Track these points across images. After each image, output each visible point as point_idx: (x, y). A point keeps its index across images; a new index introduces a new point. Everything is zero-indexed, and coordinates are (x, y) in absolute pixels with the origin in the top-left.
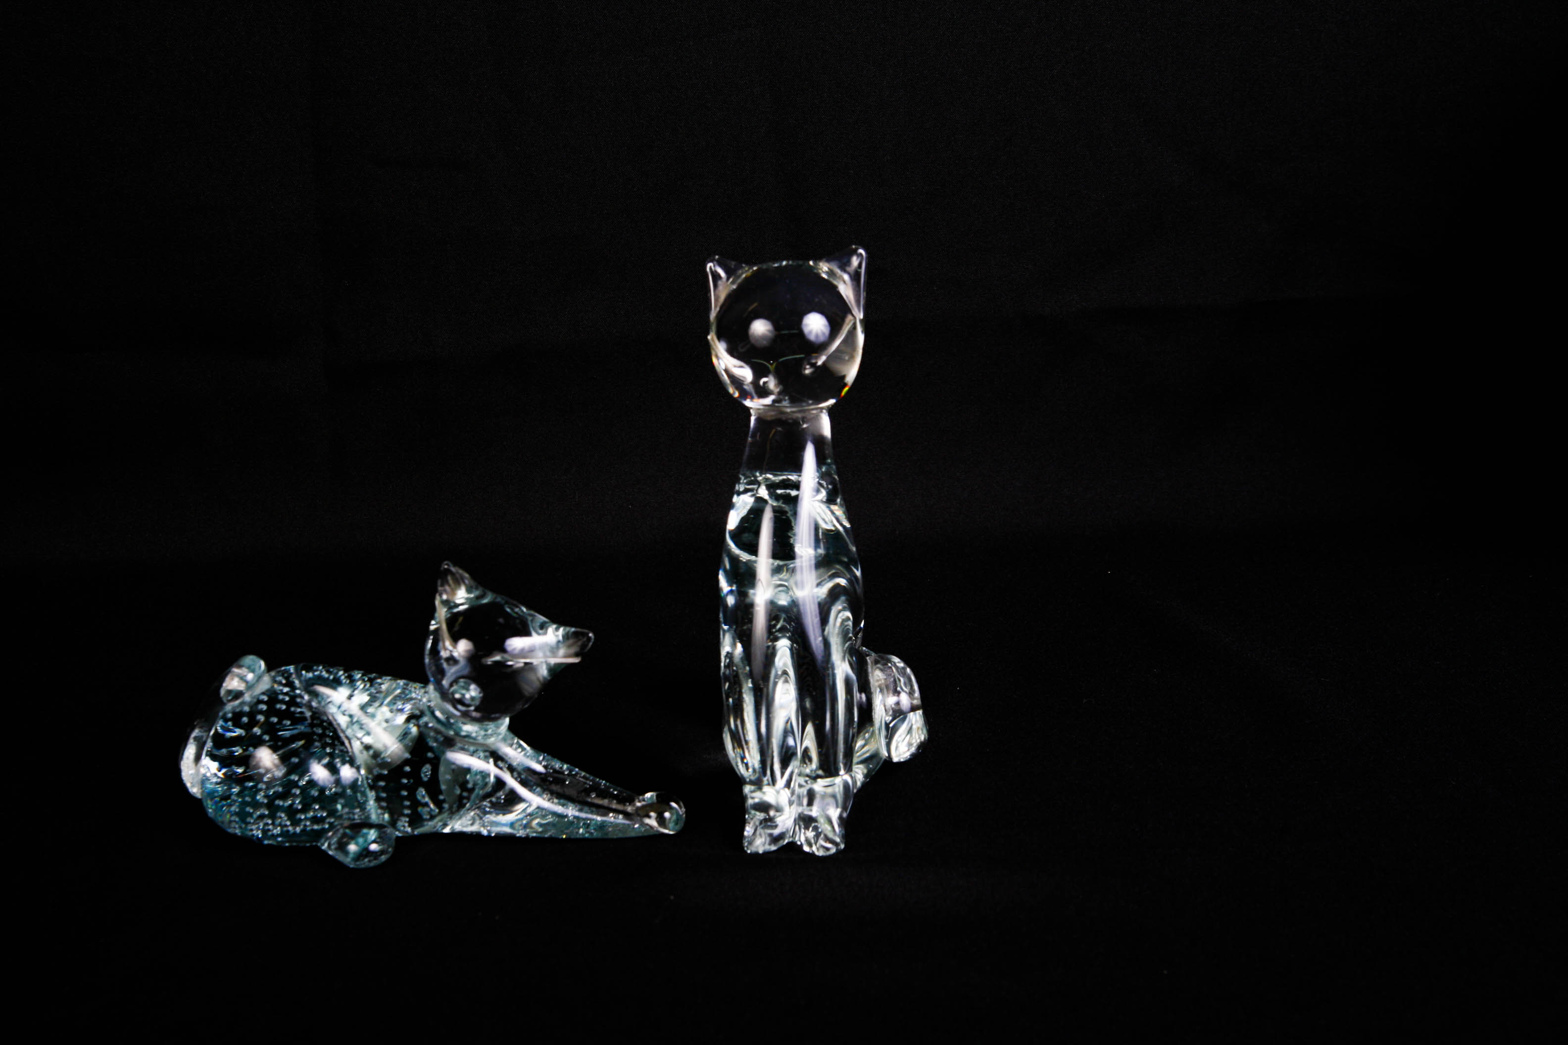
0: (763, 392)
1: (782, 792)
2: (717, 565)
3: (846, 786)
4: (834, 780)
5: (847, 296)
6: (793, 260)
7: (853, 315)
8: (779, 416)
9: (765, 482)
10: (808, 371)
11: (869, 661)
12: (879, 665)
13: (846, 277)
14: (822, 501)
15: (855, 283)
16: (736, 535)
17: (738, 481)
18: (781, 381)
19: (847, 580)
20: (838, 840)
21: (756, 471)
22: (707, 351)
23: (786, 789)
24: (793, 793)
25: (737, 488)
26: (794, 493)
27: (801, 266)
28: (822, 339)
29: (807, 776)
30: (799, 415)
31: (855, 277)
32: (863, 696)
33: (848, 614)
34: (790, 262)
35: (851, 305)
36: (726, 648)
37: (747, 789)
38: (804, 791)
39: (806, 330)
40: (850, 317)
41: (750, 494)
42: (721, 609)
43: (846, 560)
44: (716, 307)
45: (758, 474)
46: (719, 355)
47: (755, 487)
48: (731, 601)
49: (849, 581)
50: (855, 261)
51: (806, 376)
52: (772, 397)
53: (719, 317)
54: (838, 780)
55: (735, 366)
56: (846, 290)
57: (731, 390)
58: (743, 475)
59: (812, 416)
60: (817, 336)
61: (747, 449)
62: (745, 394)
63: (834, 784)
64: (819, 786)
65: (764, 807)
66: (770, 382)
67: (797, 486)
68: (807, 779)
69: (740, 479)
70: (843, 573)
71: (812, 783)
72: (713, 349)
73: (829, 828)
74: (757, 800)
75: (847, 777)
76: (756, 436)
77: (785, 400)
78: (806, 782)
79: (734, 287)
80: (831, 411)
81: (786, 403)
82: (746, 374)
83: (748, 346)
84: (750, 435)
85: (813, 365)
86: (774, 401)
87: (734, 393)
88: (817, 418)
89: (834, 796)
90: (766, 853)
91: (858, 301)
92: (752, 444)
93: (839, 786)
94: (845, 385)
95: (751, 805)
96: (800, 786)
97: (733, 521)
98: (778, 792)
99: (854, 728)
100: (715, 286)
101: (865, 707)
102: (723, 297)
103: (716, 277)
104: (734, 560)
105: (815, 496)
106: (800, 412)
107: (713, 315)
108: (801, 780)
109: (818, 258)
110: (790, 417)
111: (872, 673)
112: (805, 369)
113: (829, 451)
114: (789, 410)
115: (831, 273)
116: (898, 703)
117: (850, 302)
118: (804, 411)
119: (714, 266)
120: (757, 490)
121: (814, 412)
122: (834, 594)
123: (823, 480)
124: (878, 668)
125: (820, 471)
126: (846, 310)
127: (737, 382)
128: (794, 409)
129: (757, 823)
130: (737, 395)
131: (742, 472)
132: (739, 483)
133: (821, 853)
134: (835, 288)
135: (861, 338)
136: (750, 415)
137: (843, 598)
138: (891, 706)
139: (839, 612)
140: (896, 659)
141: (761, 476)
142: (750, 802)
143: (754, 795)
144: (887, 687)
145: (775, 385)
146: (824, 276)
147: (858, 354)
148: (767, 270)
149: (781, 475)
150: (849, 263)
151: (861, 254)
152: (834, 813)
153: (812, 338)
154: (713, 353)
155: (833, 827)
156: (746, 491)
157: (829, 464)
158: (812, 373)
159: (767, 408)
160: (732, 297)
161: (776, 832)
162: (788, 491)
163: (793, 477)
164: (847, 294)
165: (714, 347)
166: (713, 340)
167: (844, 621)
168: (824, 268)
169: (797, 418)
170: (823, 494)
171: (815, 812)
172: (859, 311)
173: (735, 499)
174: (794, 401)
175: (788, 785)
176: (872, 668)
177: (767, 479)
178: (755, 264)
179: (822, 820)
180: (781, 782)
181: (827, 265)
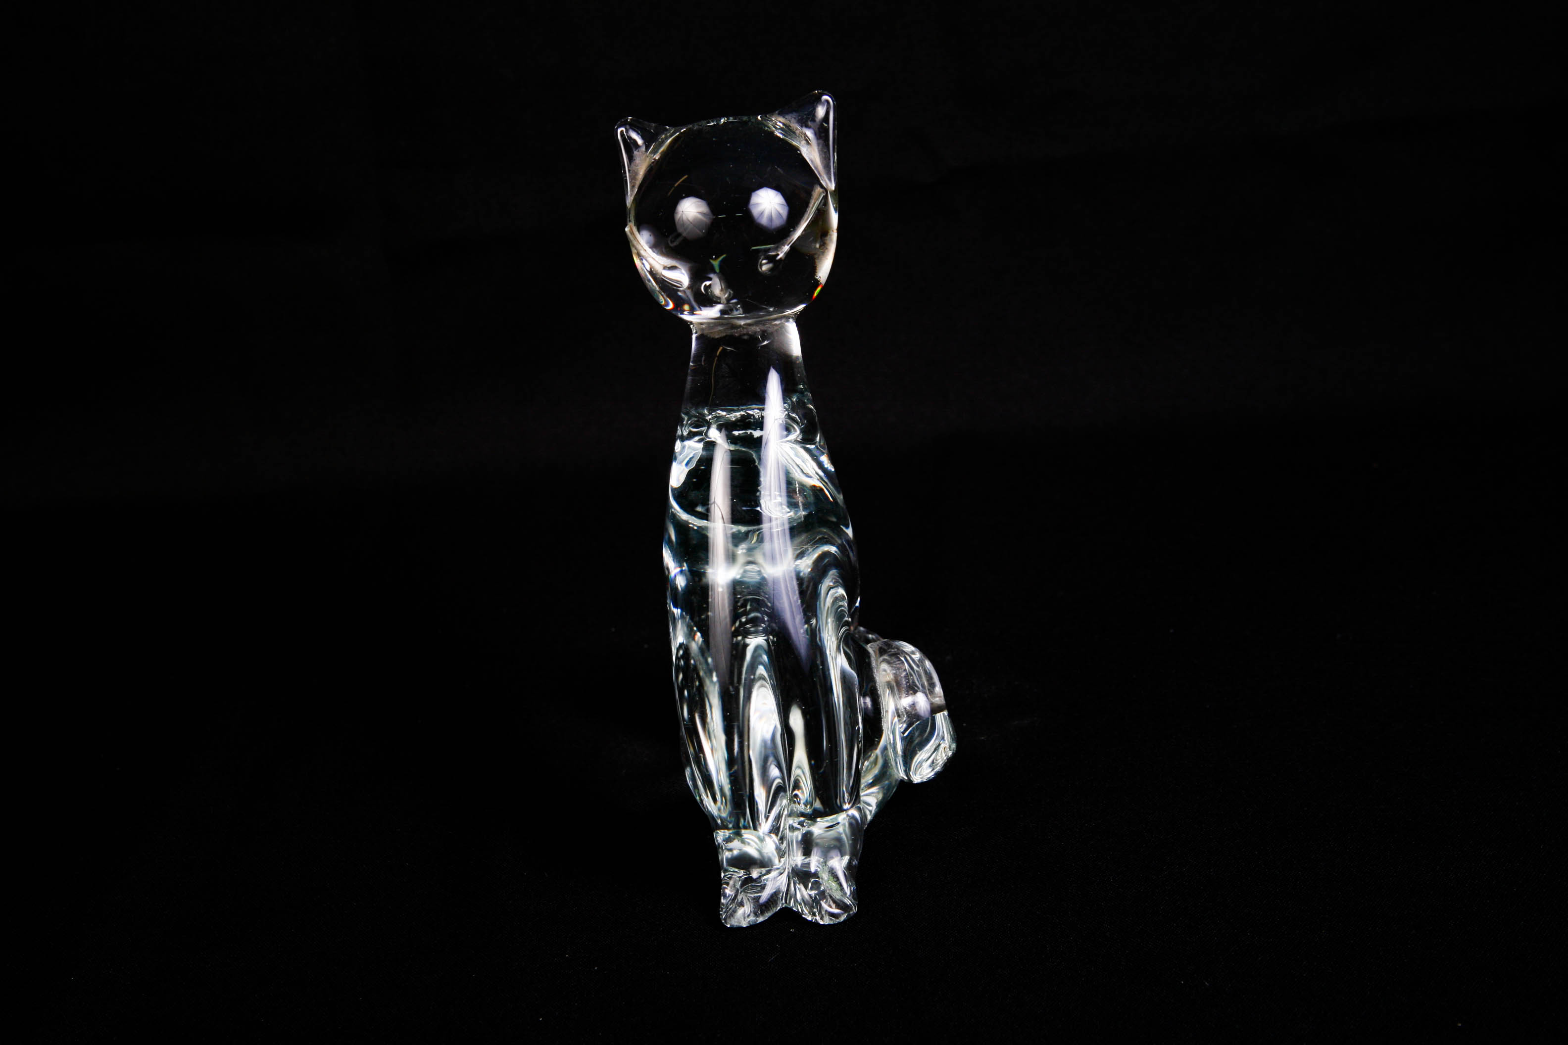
0: (707, 300)
1: (767, 839)
2: (659, 539)
3: (852, 820)
4: (836, 819)
5: (812, 161)
6: (734, 115)
7: (822, 186)
8: (729, 332)
9: (717, 421)
10: (765, 267)
11: (871, 650)
12: (886, 657)
13: (809, 133)
14: (796, 442)
15: (821, 141)
16: (682, 495)
17: (680, 422)
18: (729, 281)
19: (838, 547)
20: (848, 902)
21: (703, 408)
22: (625, 249)
23: (773, 836)
24: (782, 839)
25: (679, 432)
26: (757, 434)
27: (746, 123)
28: (777, 223)
29: (802, 815)
30: (758, 329)
31: (822, 133)
32: (868, 700)
33: (841, 591)
34: (731, 119)
35: (819, 173)
36: (679, 637)
37: (720, 836)
38: (798, 835)
39: (755, 212)
40: (818, 190)
41: (697, 438)
42: (668, 594)
43: (834, 520)
44: (633, 187)
45: (706, 412)
46: (642, 252)
47: (704, 429)
48: (681, 582)
49: (841, 547)
50: (821, 111)
51: (762, 275)
52: (719, 307)
53: (638, 200)
54: (842, 818)
55: (665, 268)
56: (811, 154)
57: (662, 300)
58: (686, 414)
59: (776, 328)
60: (771, 219)
61: (689, 378)
62: (679, 303)
63: (838, 823)
64: (819, 828)
65: (744, 862)
66: (716, 286)
67: (759, 424)
68: (802, 819)
69: (683, 420)
70: (832, 538)
71: (810, 825)
72: (634, 246)
73: (834, 885)
74: (736, 852)
75: (854, 812)
76: (701, 361)
77: (737, 310)
78: (801, 824)
79: (657, 157)
80: (800, 320)
81: (738, 312)
82: (681, 277)
83: (680, 239)
84: (691, 360)
85: (772, 259)
86: (723, 312)
87: (667, 304)
88: (781, 330)
89: (838, 839)
90: (752, 927)
91: (827, 167)
92: (695, 372)
93: (844, 825)
94: (817, 283)
95: (727, 859)
96: (792, 828)
97: (678, 475)
98: (762, 840)
99: (859, 742)
100: (631, 158)
101: (871, 715)
102: (641, 173)
103: (631, 146)
104: (682, 528)
105: (787, 436)
106: (756, 324)
107: (630, 200)
108: (794, 821)
109: (768, 111)
110: (745, 331)
111: (878, 668)
112: (761, 265)
113: (801, 373)
114: (742, 323)
115: (787, 130)
116: (913, 705)
117: (816, 168)
118: (763, 323)
119: (627, 131)
120: (706, 434)
121: (777, 322)
122: (821, 568)
123: (794, 412)
124: (884, 660)
125: (789, 401)
126: (812, 179)
127: (669, 288)
128: (749, 321)
129: (738, 885)
130: (671, 306)
131: (684, 410)
132: (682, 425)
133: (827, 921)
134: (796, 149)
135: (834, 218)
136: (690, 333)
137: (833, 572)
138: (905, 708)
139: (831, 588)
140: (908, 647)
141: (710, 414)
142: (726, 855)
143: (730, 845)
144: (898, 683)
145: (722, 290)
146: (778, 134)
147: (831, 240)
148: (700, 131)
149: (738, 411)
150: (812, 115)
151: (827, 101)
152: (839, 863)
153: (764, 221)
154: (634, 251)
155: (841, 885)
156: (691, 435)
157: (801, 392)
158: (771, 270)
159: (713, 321)
160: (654, 171)
161: (765, 895)
162: (749, 432)
163: (755, 412)
164: (812, 157)
165: (635, 243)
166: (632, 233)
167: (836, 600)
168: (777, 124)
169: (756, 333)
170: (796, 434)
171: (815, 863)
172: (830, 180)
173: (678, 445)
174: (748, 309)
175: (775, 830)
176: (877, 661)
177: (718, 418)
178: (683, 125)
179: (825, 876)
180: (765, 826)
181: (781, 119)
